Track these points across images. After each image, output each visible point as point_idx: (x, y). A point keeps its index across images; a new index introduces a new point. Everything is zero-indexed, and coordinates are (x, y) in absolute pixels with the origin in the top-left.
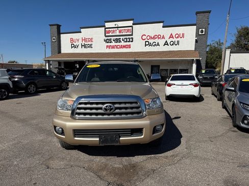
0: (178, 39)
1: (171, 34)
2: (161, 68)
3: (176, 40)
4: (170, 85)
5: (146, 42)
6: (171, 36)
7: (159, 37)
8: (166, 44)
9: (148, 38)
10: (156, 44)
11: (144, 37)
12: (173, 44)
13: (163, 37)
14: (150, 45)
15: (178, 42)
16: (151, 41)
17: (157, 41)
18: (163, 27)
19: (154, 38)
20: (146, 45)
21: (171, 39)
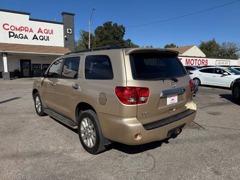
0: (48, 35)
1: (40, 29)
2: (32, 63)
3: (46, 35)
5: (10, 32)
6: (40, 31)
7: (26, 29)
8: (35, 37)
9: (13, 28)
10: (24, 36)
11: (6, 27)
12: (43, 39)
13: (31, 31)
14: (16, 36)
15: (48, 38)
16: (16, 32)
17: (24, 33)
18: (30, 19)
19: (20, 29)
20: (10, 36)
21: (40, 34)
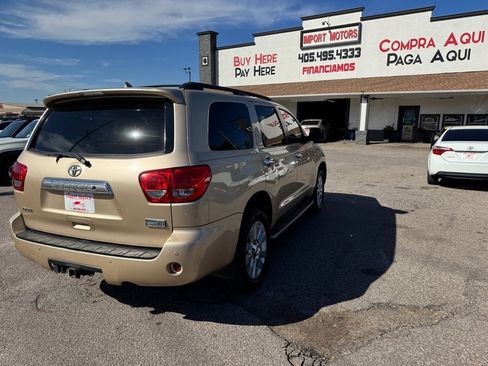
0: (467, 46)
1: (452, 36)
2: (422, 112)
3: (462, 48)
4: (439, 152)
5: (389, 55)
6: (451, 40)
7: (420, 43)
8: (438, 57)
9: (396, 46)
10: (414, 58)
11: (386, 46)
12: (454, 59)
13: (432, 43)
14: (399, 61)
15: (468, 53)
16: (402, 53)
17: (415, 52)
18: (433, 20)
19: (409, 46)
20: (389, 62)
21: (451, 47)
